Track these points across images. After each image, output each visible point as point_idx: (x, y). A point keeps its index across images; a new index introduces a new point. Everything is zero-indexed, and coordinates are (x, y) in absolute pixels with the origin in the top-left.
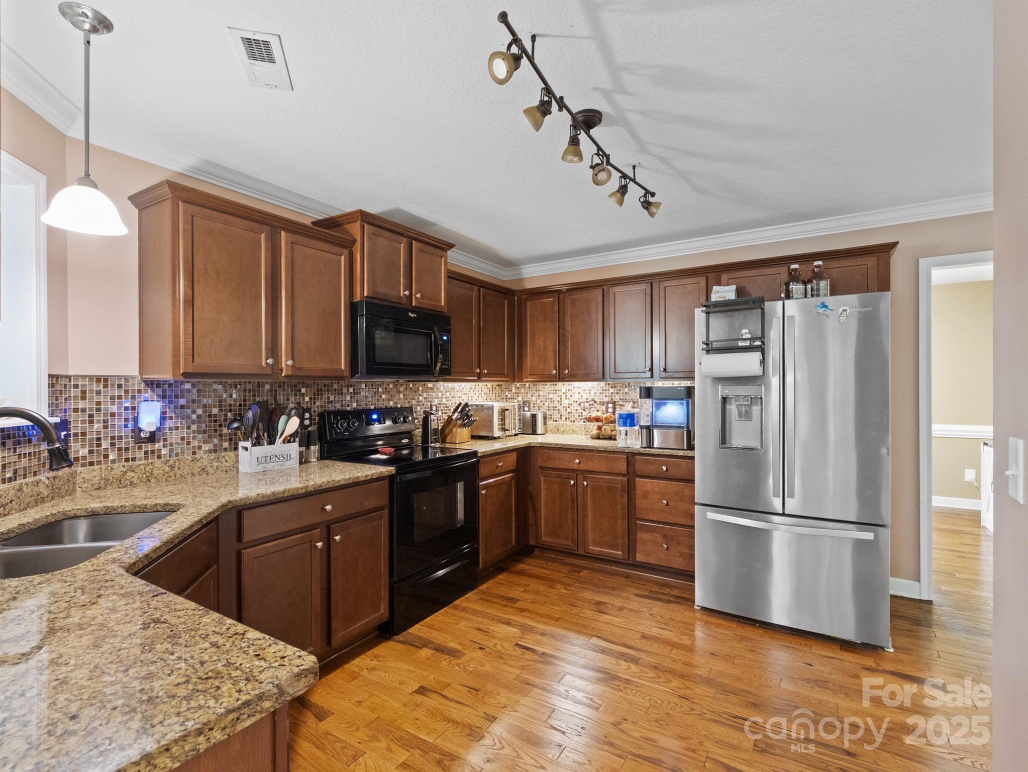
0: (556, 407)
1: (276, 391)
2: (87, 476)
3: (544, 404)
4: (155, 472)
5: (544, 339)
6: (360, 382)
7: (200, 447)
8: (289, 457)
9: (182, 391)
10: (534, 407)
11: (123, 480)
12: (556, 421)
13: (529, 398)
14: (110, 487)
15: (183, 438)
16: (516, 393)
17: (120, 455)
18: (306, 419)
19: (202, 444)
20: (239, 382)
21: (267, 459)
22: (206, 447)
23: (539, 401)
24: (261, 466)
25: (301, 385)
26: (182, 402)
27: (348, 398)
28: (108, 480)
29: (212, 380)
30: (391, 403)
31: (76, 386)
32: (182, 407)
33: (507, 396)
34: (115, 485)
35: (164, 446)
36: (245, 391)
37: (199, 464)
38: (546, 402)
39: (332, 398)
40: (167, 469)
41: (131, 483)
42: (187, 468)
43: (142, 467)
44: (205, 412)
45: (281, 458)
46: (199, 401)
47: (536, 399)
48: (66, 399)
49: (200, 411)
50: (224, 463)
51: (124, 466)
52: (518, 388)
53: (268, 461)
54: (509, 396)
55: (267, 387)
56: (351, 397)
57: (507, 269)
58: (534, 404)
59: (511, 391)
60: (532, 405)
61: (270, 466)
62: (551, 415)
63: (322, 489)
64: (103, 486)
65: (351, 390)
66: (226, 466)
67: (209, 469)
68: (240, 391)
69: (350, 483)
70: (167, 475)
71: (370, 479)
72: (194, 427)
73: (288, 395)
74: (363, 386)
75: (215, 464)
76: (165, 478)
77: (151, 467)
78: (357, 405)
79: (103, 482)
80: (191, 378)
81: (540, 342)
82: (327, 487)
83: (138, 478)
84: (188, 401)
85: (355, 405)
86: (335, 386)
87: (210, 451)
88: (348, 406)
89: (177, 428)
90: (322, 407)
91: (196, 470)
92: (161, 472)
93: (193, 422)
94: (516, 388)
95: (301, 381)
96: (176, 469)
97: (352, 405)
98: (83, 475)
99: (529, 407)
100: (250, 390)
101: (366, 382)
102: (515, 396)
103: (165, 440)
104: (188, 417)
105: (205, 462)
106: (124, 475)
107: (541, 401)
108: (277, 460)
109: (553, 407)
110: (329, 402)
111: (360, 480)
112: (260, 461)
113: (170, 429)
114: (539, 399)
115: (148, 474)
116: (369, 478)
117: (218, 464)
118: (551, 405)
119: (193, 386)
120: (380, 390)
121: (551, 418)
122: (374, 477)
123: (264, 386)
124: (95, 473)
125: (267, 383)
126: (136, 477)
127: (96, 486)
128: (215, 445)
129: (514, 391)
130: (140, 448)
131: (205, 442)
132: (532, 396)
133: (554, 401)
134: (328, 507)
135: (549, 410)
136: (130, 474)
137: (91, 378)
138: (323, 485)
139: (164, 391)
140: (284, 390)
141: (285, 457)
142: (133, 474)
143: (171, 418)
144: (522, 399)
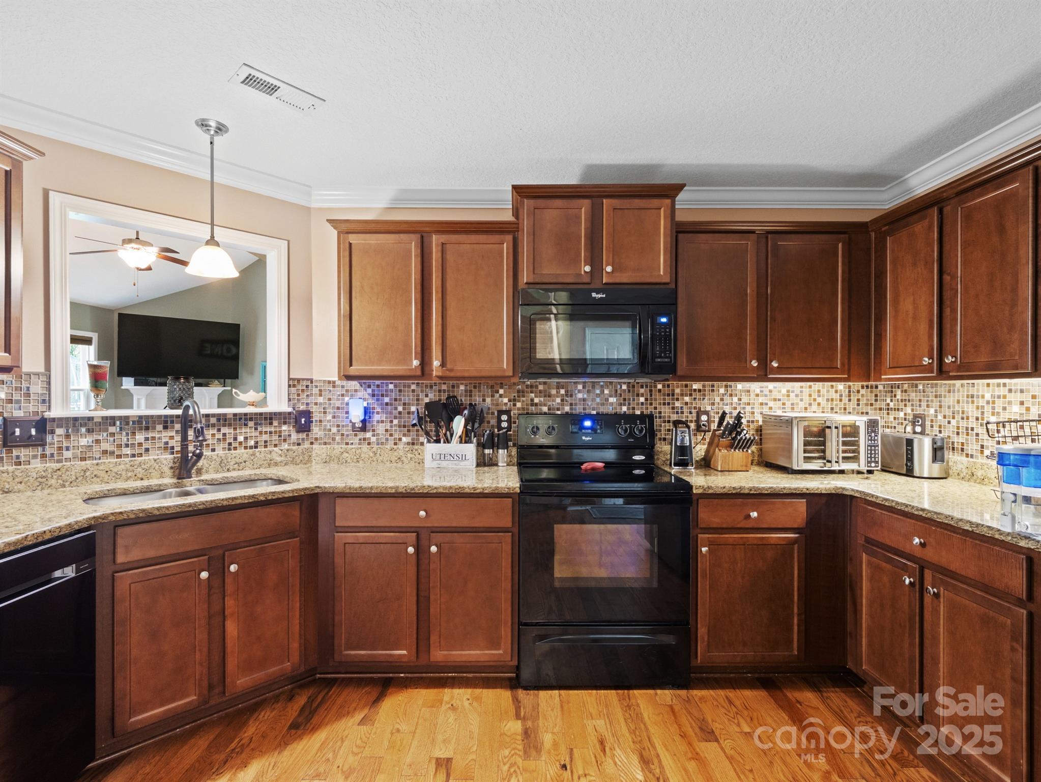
0: (972, 429)
1: (471, 391)
2: (319, 452)
3: (949, 422)
4: (362, 455)
5: (914, 300)
6: (576, 383)
7: (400, 439)
8: (464, 458)
9: (387, 391)
10: (932, 426)
11: (341, 458)
12: (972, 456)
13: (924, 410)
14: (332, 462)
15: (387, 431)
16: (902, 401)
17: (342, 439)
18: (504, 421)
19: (402, 437)
20: (435, 383)
21: (442, 457)
22: (404, 439)
23: (940, 417)
24: (435, 462)
25: (499, 386)
26: (387, 400)
27: (558, 400)
28: (331, 457)
29: (411, 382)
30: (624, 409)
31: (316, 387)
32: (387, 404)
33: (888, 405)
34: (336, 461)
35: (373, 435)
36: (440, 391)
37: (396, 454)
38: (954, 418)
39: (536, 400)
40: (372, 455)
41: (346, 461)
42: (387, 455)
43: (354, 450)
44: (404, 409)
45: (455, 457)
46: (400, 400)
47: (936, 411)
48: (307, 396)
49: (400, 408)
50: (417, 456)
51: (341, 448)
52: (906, 391)
53: (443, 459)
54: (892, 405)
55: (462, 387)
56: (562, 400)
57: (884, 189)
58: (932, 421)
59: (895, 396)
60: (928, 423)
61: (444, 464)
62: (963, 444)
63: (415, 493)
64: (328, 461)
65: (563, 392)
66: (418, 459)
67: (404, 459)
68: (435, 391)
69: (452, 493)
70: (371, 459)
71: (480, 493)
72: (396, 422)
73: (484, 396)
74: (580, 387)
75: (409, 455)
76: (369, 461)
77: (360, 451)
78: (571, 409)
79: (328, 458)
80: (395, 380)
81: (907, 305)
82: (421, 491)
83: (351, 458)
84: (391, 399)
85: (567, 409)
86: (541, 387)
87: (408, 444)
88: (558, 409)
89: (382, 422)
90: (523, 409)
91: (394, 459)
92: (367, 456)
93: (395, 418)
94: (902, 392)
95: (499, 382)
96: (378, 455)
97: (564, 409)
98: (316, 451)
99: (923, 426)
100: (444, 391)
101: (584, 383)
102: (901, 405)
103: (373, 431)
104: (391, 413)
105: (401, 453)
106: (341, 455)
107: (945, 417)
108: (452, 459)
109: (967, 429)
110: (532, 405)
111: (465, 491)
112: (434, 457)
113: (378, 422)
114: (941, 412)
115: (358, 457)
116: (478, 491)
117: (412, 456)
118: (963, 424)
119: (395, 386)
120: (606, 392)
121: (962, 450)
122: (486, 491)
123: (458, 387)
124: (324, 451)
125: (462, 384)
126: (349, 457)
127: (324, 460)
128: (413, 439)
129: (899, 397)
130: (356, 435)
131: (404, 435)
132: (928, 406)
133: (968, 418)
134: (422, 513)
135: (958, 433)
136: (345, 455)
137: (324, 381)
138: (416, 489)
139: (373, 391)
140: (480, 391)
141: (460, 457)
142: (347, 455)
143: (378, 413)
144: (912, 410)
